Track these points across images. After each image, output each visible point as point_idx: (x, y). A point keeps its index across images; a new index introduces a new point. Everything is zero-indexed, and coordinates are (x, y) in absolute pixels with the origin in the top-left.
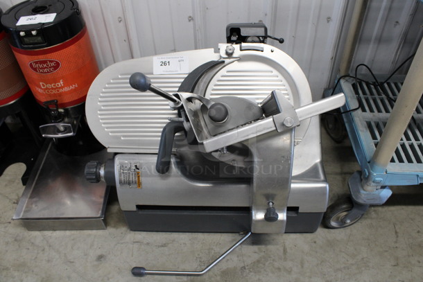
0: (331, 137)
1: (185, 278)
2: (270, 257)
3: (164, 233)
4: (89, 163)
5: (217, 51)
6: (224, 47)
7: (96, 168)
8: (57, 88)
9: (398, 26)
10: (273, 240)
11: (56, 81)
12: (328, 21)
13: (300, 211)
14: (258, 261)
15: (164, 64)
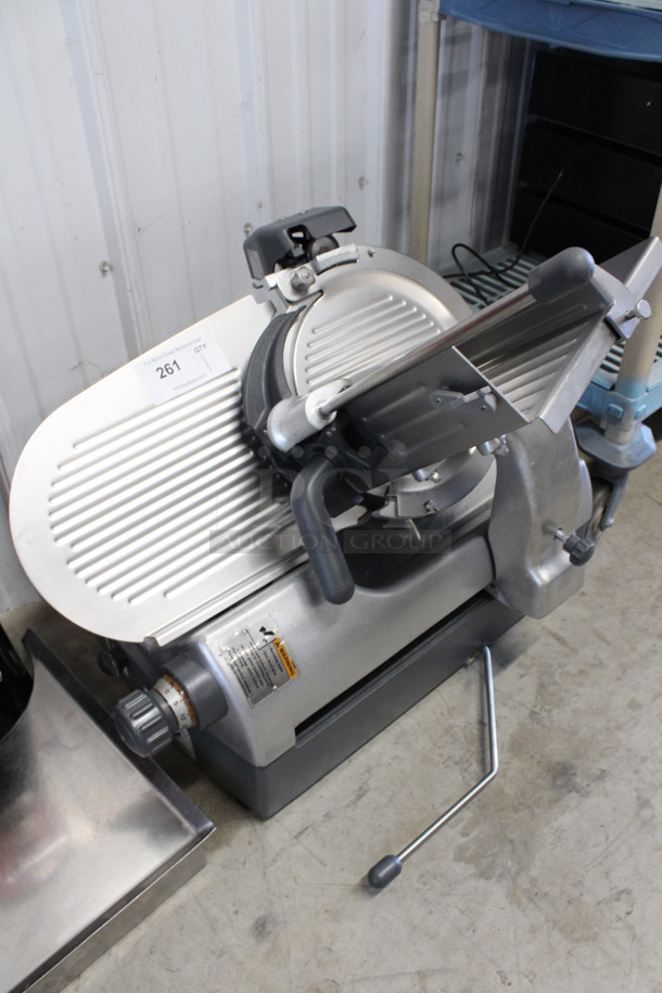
6: (281, 278)
9: (462, 162)
10: (524, 636)
14: (542, 686)
15: (167, 370)
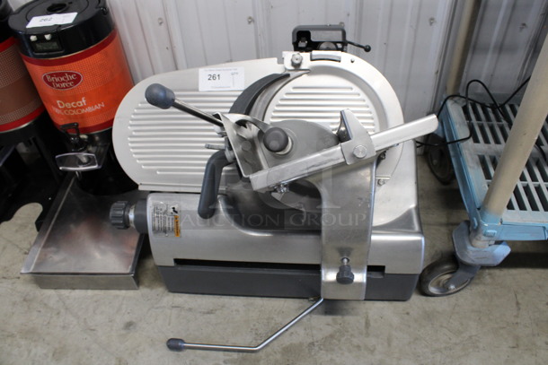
0: (436, 177)
1: (235, 355)
2: (348, 332)
3: (211, 296)
4: (115, 204)
5: (281, 61)
6: (289, 55)
7: (124, 209)
8: (78, 108)
9: (524, 30)
10: (353, 309)
11: (76, 98)
12: (431, 24)
13: (387, 271)
14: (332, 336)
15: (213, 77)
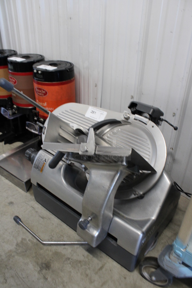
2: (89, 265)
7: (32, 152)
11: (43, 102)
13: (118, 243)
15: (93, 112)
